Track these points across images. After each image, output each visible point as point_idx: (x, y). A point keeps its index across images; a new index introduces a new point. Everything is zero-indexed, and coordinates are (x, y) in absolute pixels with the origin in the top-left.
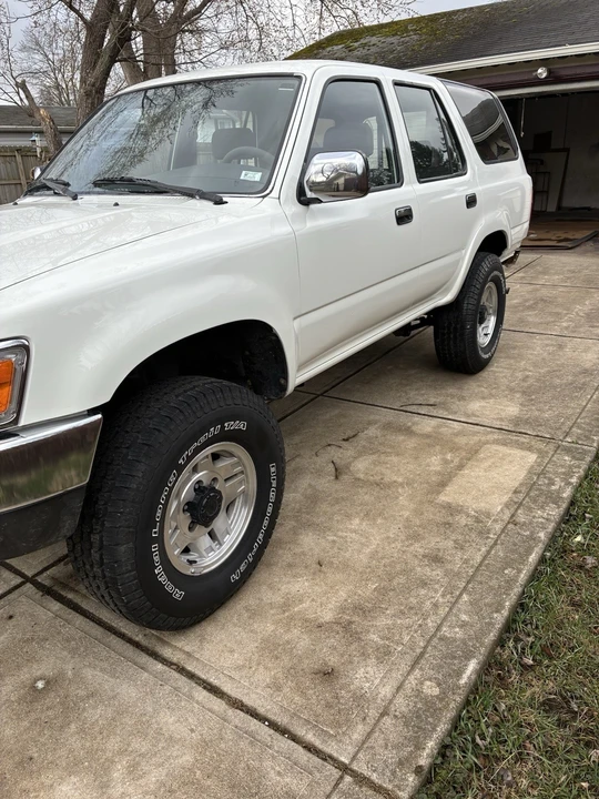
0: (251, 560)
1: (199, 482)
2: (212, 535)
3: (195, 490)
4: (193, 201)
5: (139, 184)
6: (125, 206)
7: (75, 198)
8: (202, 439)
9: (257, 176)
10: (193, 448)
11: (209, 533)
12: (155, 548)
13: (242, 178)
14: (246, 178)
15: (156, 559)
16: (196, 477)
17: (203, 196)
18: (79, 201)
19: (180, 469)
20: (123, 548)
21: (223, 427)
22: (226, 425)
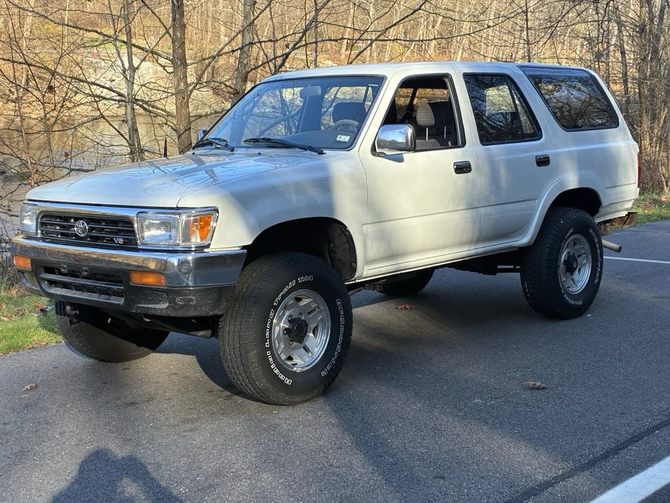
0: (334, 362)
1: (290, 316)
2: (306, 349)
3: (289, 321)
4: (306, 152)
5: (274, 142)
6: (264, 155)
7: (232, 150)
8: (285, 290)
9: (346, 139)
10: (280, 295)
11: (304, 348)
12: (269, 353)
13: (337, 139)
14: (340, 140)
15: (271, 360)
16: (287, 313)
17: (312, 149)
18: (235, 152)
19: (276, 309)
20: (251, 354)
21: (297, 281)
22: (299, 279)
